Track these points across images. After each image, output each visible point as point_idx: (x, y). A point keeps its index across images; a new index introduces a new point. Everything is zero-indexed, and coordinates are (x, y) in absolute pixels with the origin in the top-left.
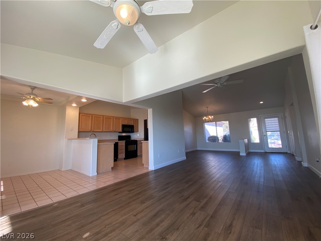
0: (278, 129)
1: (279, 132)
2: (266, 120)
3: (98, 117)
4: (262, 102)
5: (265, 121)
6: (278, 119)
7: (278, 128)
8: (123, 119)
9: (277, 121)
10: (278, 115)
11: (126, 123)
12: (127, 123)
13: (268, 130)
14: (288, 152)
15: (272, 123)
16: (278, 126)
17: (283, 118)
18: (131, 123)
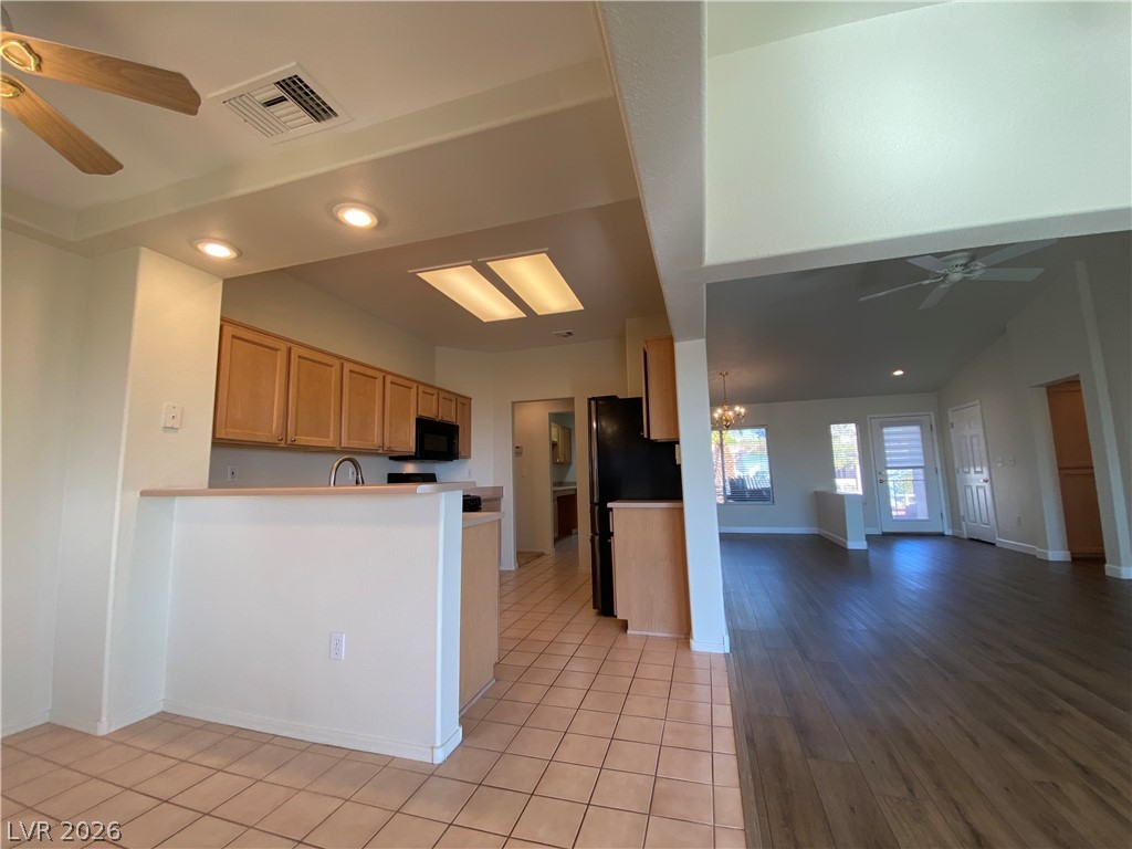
0: (919, 460)
1: (921, 471)
2: (885, 430)
3: (318, 360)
4: (899, 373)
5: (882, 435)
6: (921, 429)
7: (922, 457)
8: (421, 388)
9: (919, 437)
10: (921, 418)
11: (430, 412)
12: (434, 410)
13: (892, 462)
14: (946, 533)
15: (903, 441)
16: (921, 450)
17: (934, 428)
18: (448, 415)
